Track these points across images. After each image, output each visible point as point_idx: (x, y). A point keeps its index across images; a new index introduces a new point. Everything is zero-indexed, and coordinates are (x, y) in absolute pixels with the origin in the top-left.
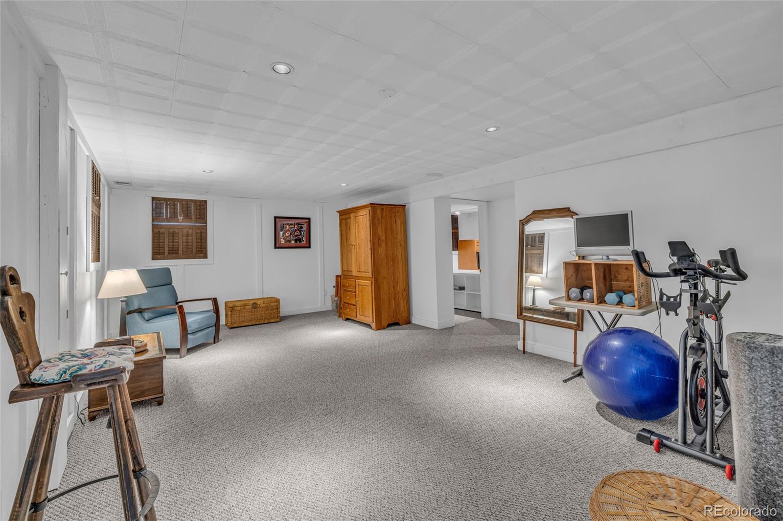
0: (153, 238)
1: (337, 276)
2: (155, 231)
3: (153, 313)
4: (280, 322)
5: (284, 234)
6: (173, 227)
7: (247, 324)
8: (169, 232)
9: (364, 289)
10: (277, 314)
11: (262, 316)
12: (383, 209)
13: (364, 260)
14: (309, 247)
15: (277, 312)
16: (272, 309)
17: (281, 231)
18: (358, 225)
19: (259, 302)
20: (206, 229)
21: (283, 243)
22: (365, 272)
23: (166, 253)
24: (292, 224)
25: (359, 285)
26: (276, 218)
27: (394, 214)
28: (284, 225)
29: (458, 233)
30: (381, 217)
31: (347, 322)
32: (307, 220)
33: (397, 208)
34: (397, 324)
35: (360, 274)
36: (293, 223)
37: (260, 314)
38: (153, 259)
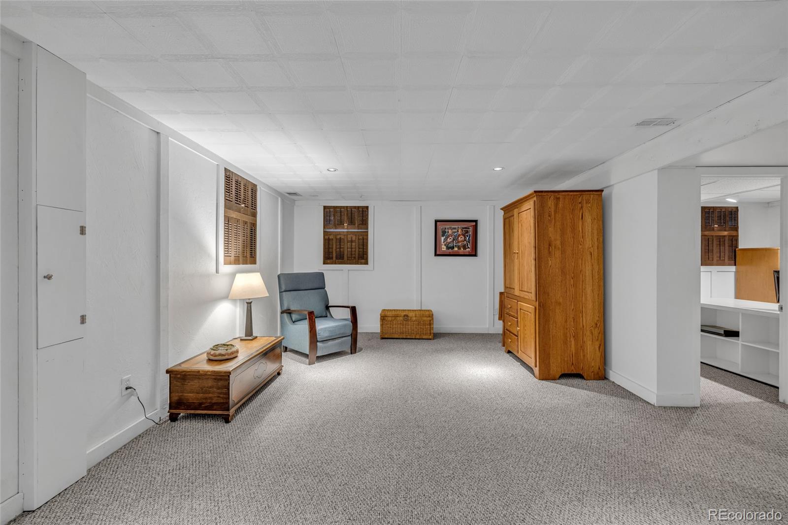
0: (324, 245)
1: (501, 294)
2: (326, 237)
3: (300, 315)
4: (433, 339)
5: (445, 240)
6: (339, 233)
7: (396, 336)
8: (336, 239)
9: (526, 316)
10: (430, 330)
11: (413, 330)
12: (559, 198)
13: (527, 274)
14: (475, 255)
15: (430, 328)
16: (424, 325)
17: (443, 236)
18: (522, 225)
19: (410, 314)
20: (367, 235)
21: (445, 249)
22: (528, 292)
23: (334, 259)
24: (455, 228)
25: (520, 309)
26: (436, 221)
27: (580, 205)
28: (445, 228)
29: (737, 236)
30: (555, 212)
31: (508, 355)
32: (474, 224)
33: (585, 197)
34: (579, 376)
35: (523, 294)
36: (457, 227)
37: (411, 328)
38: (324, 263)
